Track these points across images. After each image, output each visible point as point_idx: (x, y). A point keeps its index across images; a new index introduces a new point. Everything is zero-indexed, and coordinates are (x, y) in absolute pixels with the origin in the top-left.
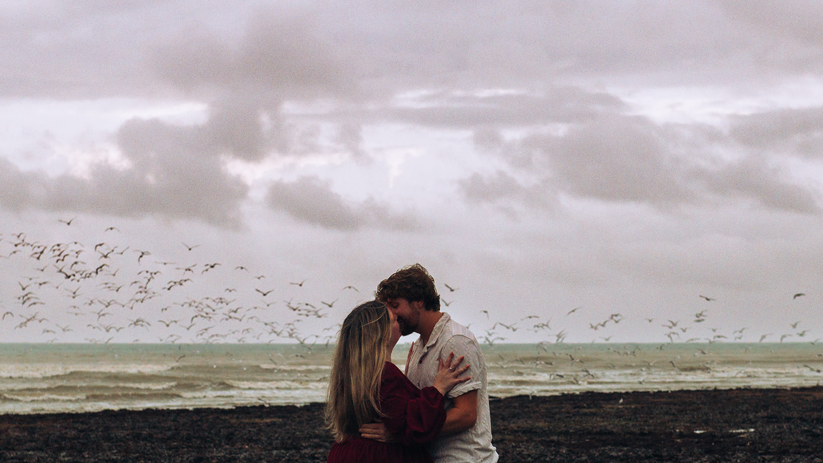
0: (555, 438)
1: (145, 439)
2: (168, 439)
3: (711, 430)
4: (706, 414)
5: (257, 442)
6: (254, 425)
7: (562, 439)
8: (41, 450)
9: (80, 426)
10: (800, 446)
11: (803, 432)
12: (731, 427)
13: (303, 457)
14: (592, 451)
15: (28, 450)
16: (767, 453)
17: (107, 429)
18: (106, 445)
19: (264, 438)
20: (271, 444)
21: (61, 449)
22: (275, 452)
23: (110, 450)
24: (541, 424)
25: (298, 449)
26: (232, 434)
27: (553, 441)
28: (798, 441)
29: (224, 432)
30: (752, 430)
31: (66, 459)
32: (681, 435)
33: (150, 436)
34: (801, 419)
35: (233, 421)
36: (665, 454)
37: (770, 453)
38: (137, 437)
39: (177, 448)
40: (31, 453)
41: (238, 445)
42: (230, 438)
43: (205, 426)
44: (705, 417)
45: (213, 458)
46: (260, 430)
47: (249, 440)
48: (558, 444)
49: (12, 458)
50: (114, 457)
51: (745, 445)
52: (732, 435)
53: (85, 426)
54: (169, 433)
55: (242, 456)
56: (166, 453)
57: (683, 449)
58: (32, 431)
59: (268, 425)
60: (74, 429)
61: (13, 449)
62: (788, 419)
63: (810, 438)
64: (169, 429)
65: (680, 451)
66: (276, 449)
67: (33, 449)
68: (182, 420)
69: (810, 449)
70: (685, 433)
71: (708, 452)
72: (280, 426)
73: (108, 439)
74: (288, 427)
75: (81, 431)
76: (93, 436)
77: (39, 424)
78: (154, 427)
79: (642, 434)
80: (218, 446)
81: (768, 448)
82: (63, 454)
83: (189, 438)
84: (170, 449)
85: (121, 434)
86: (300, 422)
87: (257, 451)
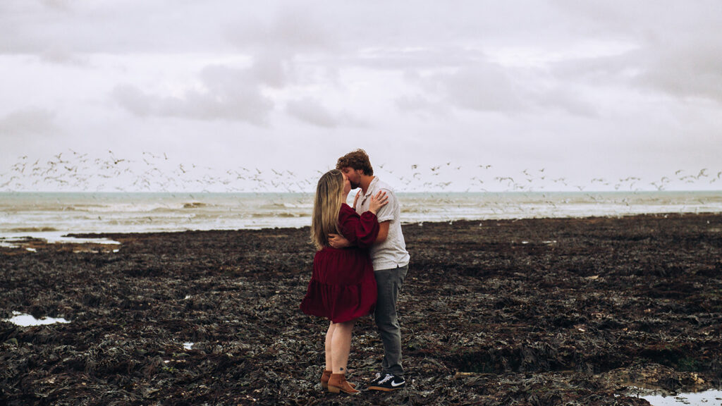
0: (443, 246)
1: (210, 247)
2: (224, 246)
3: (531, 241)
4: (529, 232)
5: (274, 248)
6: (272, 239)
7: (447, 247)
8: (151, 253)
9: (173, 240)
10: (583, 251)
11: (584, 242)
12: (543, 240)
13: (300, 257)
14: (464, 254)
15: (144, 253)
16: (564, 254)
17: (189, 241)
18: (188, 250)
19: (278, 247)
20: (282, 250)
21: (162, 253)
22: (284, 254)
23: (190, 253)
24: (435, 238)
25: (297, 252)
26: (260, 244)
27: (442, 248)
28: (581, 248)
29: (255, 243)
30: (555, 242)
31: (166, 258)
32: (515, 244)
33: (213, 245)
34: (583, 235)
35: (260, 236)
36: (506, 255)
37: (565, 255)
38: (206, 246)
39: (228, 252)
40: (145, 255)
41: (263, 250)
42: (258, 246)
43: (244, 240)
44: (528, 234)
45: (248, 258)
46: (275, 242)
47: (269, 248)
48: (445, 249)
49: (134, 258)
50: (193, 257)
51: (551, 250)
52: (544, 244)
53: (176, 240)
54: (224, 244)
55: (265, 257)
56: (222, 254)
57: (516, 252)
58: (146, 242)
59: (280, 239)
60: (171, 241)
61: (135, 253)
62: (575, 235)
63: (588, 246)
64: (224, 242)
65: (514, 253)
66: (285, 252)
67: (147, 253)
68: (231, 236)
69: (588, 253)
70: (517, 243)
71: (530, 254)
72: (287, 239)
73: (189, 247)
74: (291, 240)
75: (174, 242)
76: (180, 245)
77: (150, 238)
78: (216, 240)
79: (493, 244)
80: (252, 251)
81: (564, 252)
82: (164, 255)
83: (235, 246)
84: (224, 253)
85: (196, 244)
86: (298, 237)
87: (274, 254)
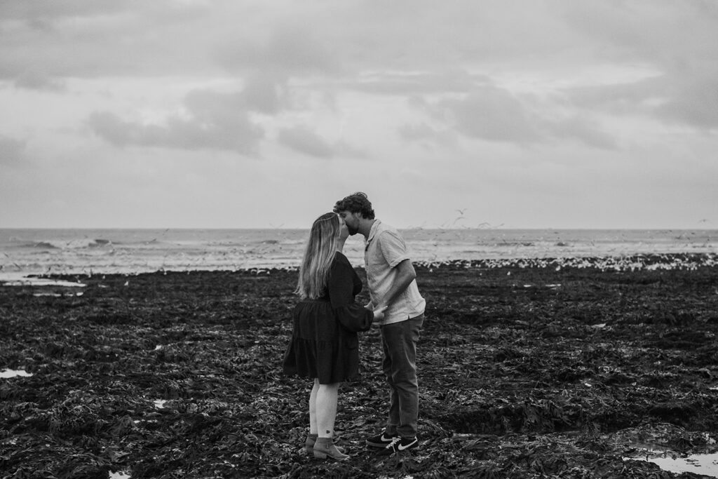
0: (438, 290)
1: (182, 290)
2: (197, 290)
3: (534, 285)
4: (532, 274)
5: (252, 292)
6: (250, 281)
7: (443, 290)
8: (118, 297)
9: (143, 282)
10: (589, 296)
11: (591, 286)
12: (546, 283)
13: (281, 302)
14: (461, 298)
15: (110, 297)
16: (569, 300)
17: (159, 283)
18: (158, 293)
19: (257, 290)
20: (261, 293)
21: (130, 296)
22: (263, 299)
23: (161, 297)
24: (429, 281)
25: (278, 296)
26: (237, 287)
27: (436, 292)
28: (587, 292)
29: (232, 285)
30: (559, 285)
31: (134, 303)
32: (516, 288)
33: (186, 288)
34: (589, 278)
35: (238, 278)
36: (506, 301)
37: (571, 300)
38: (178, 289)
39: (202, 296)
40: (112, 299)
41: (241, 294)
42: (235, 289)
43: (219, 282)
44: (530, 277)
45: (225, 302)
46: (254, 285)
47: (248, 291)
48: (439, 293)
49: (101, 302)
50: (163, 302)
51: (555, 294)
52: (547, 288)
53: (145, 282)
54: (197, 286)
55: (243, 301)
56: (196, 299)
57: (517, 297)
58: (112, 284)
59: (258, 281)
60: (139, 283)
61: (101, 296)
62: (581, 278)
63: (595, 290)
64: (198, 284)
65: (515, 298)
66: (264, 296)
67: (113, 296)
68: (206, 278)
69: (595, 298)
70: (519, 287)
71: (533, 299)
72: (267, 282)
73: (160, 290)
74: (272, 282)
75: (143, 285)
76: (150, 288)
77: (117, 280)
78: (188, 282)
79: (492, 287)
80: (228, 295)
81: (570, 297)
82: (132, 299)
83: (210, 290)
84: (198, 296)
85: (167, 286)
86: (279, 279)
87: (252, 298)
